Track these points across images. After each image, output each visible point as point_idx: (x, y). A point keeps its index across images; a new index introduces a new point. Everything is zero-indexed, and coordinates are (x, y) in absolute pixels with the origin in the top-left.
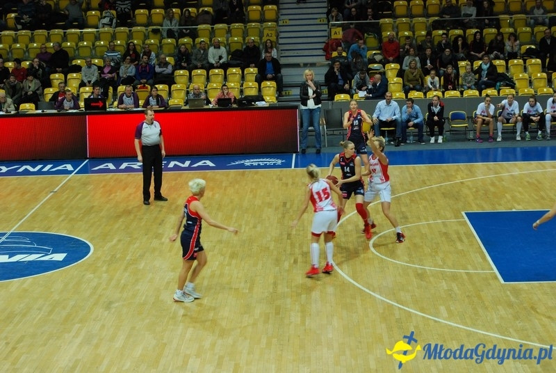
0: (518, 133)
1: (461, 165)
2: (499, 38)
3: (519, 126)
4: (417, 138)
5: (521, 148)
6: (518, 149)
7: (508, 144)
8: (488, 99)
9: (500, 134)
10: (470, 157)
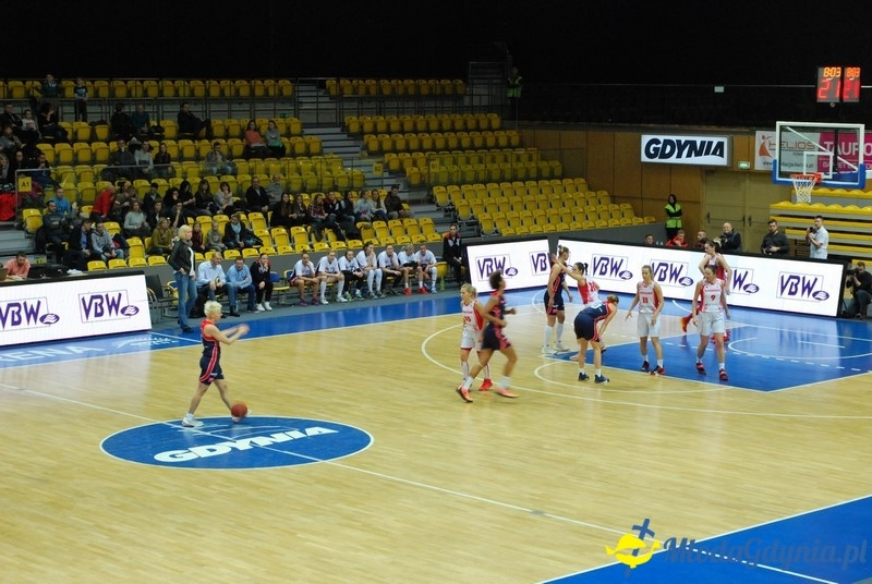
0: (340, 294)
1: (300, 335)
2: (205, 187)
3: (341, 284)
4: (246, 306)
5: (344, 311)
6: (341, 313)
7: (333, 308)
8: (305, 255)
9: (323, 296)
10: (292, 326)
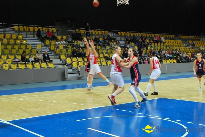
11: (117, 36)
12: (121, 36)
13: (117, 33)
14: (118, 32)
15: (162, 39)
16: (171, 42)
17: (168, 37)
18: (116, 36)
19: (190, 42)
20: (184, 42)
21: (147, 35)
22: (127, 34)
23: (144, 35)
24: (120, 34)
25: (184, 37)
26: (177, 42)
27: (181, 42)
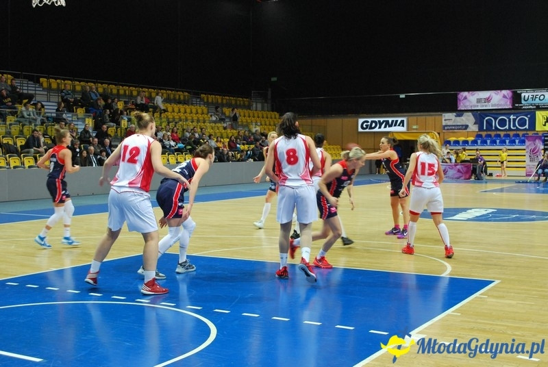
11: (37, 89)
12: (49, 89)
13: (38, 82)
14: (41, 79)
15: (159, 100)
16: (179, 110)
17: (172, 97)
18: (34, 89)
19: (227, 111)
20: (214, 110)
21: (118, 90)
22: (65, 84)
23: (111, 90)
24: (45, 85)
25: (211, 98)
26: (194, 111)
27: (205, 110)
